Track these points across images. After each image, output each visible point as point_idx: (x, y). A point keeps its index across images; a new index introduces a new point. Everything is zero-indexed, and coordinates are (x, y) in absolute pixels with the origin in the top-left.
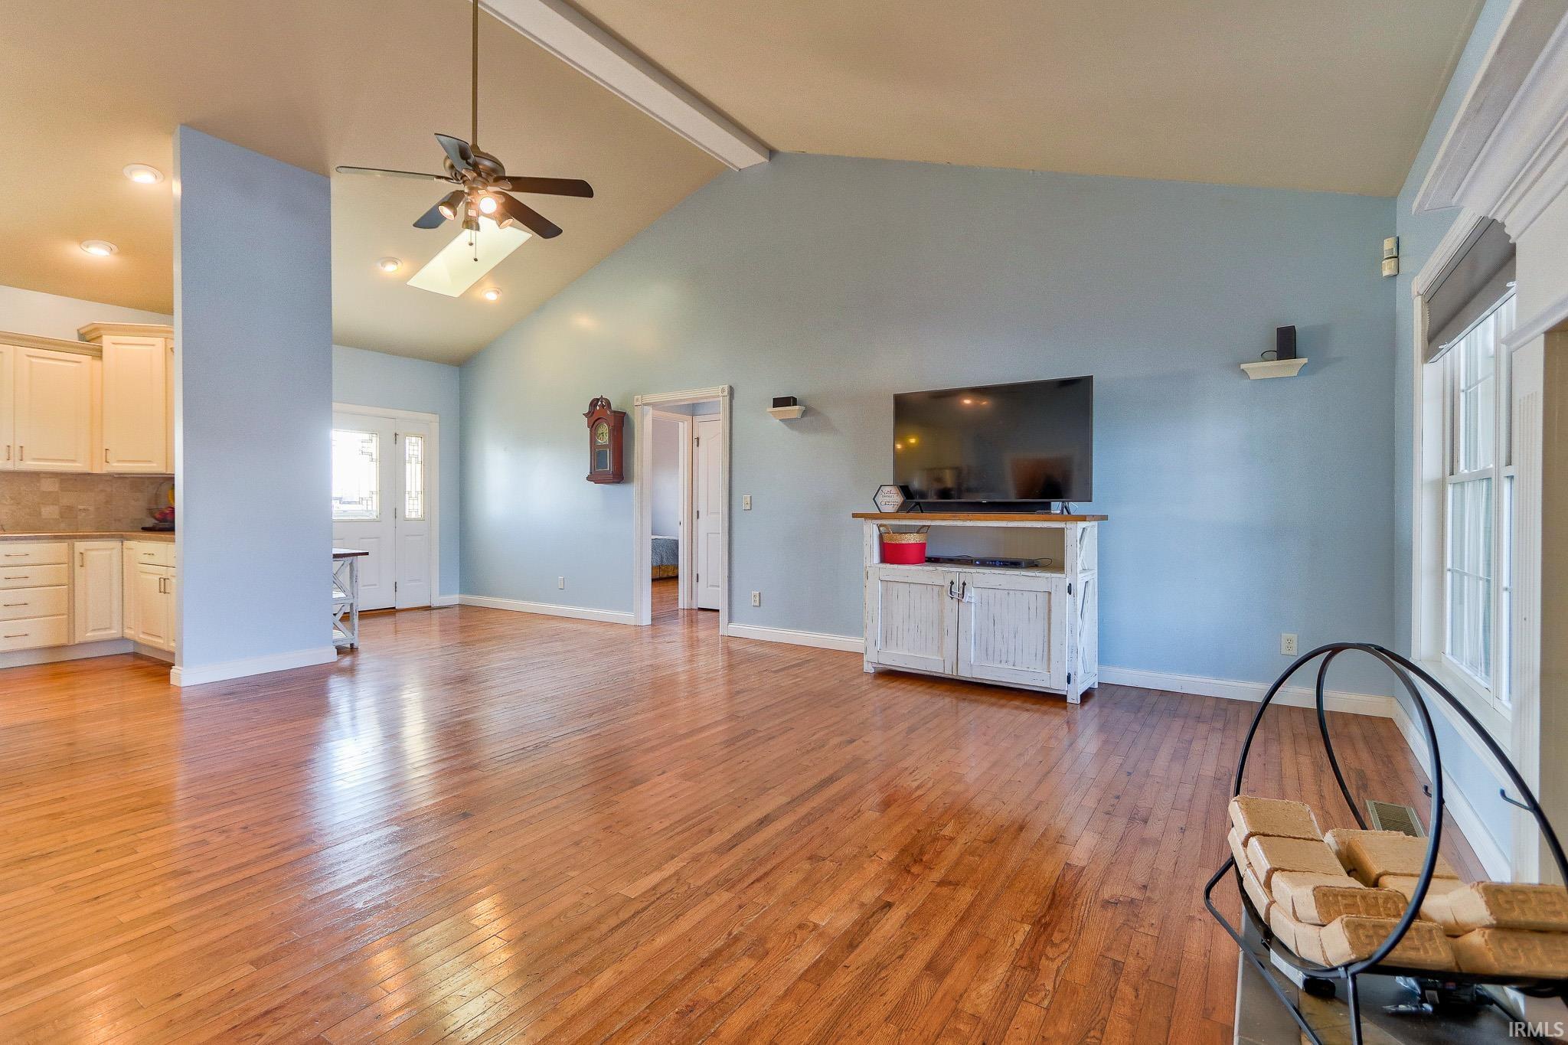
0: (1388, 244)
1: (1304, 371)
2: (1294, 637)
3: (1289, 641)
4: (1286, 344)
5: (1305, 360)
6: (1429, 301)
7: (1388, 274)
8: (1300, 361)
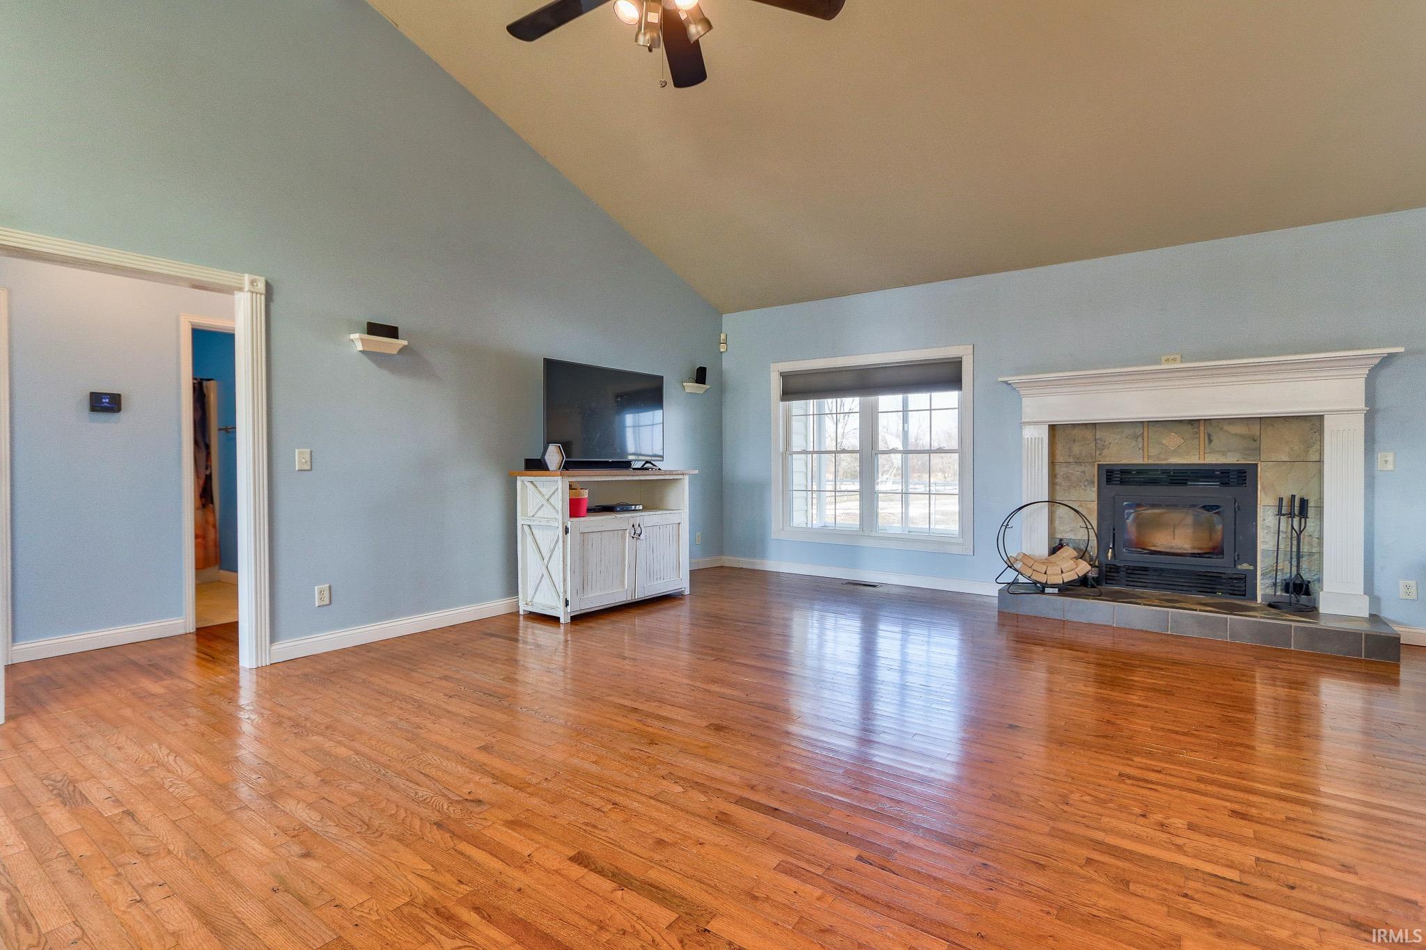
0: (723, 337)
1: (712, 391)
2: (699, 534)
3: (698, 537)
4: (701, 376)
5: (713, 387)
6: (785, 376)
7: (722, 350)
8: (706, 387)
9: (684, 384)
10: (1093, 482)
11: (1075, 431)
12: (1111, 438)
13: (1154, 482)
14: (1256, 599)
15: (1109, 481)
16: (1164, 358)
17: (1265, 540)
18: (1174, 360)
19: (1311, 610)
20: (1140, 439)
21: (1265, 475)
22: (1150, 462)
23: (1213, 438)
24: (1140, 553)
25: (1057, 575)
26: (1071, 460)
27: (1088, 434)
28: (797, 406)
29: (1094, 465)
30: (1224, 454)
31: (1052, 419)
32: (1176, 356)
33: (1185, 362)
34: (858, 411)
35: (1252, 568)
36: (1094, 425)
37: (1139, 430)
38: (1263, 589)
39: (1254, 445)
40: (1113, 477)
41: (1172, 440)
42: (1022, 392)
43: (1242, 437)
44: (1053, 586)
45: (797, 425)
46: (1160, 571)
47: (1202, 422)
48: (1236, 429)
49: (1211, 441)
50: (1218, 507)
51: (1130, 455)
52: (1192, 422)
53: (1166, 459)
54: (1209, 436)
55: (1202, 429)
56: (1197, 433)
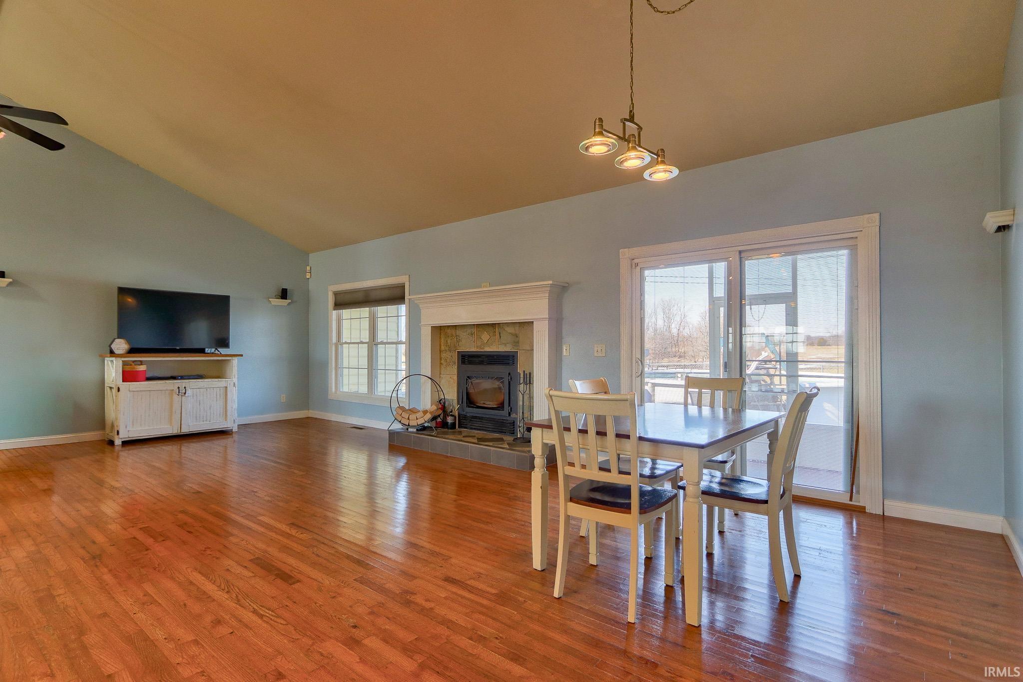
0: (308, 268)
1: (289, 304)
2: (284, 395)
3: (283, 397)
4: (284, 294)
5: (290, 301)
6: (336, 294)
7: (308, 277)
8: (288, 301)
9: (270, 299)
10: (455, 363)
11: (449, 331)
12: (462, 334)
14: (516, 435)
15: (463, 362)
16: (482, 284)
18: (487, 285)
20: (473, 335)
21: (520, 358)
23: (502, 335)
24: (473, 407)
25: (414, 420)
26: (446, 349)
27: (453, 331)
28: (346, 313)
29: (456, 352)
30: (505, 345)
31: (433, 323)
32: (487, 283)
33: (492, 286)
35: (516, 415)
36: (456, 327)
37: (474, 330)
39: (516, 340)
40: (466, 359)
41: (486, 336)
42: (420, 306)
43: (513, 334)
44: (413, 427)
45: (346, 324)
46: (481, 419)
47: (497, 325)
48: (510, 330)
49: (500, 337)
50: (502, 378)
51: (470, 346)
52: (493, 325)
53: (484, 348)
54: (500, 333)
55: (497, 329)
56: (495, 332)
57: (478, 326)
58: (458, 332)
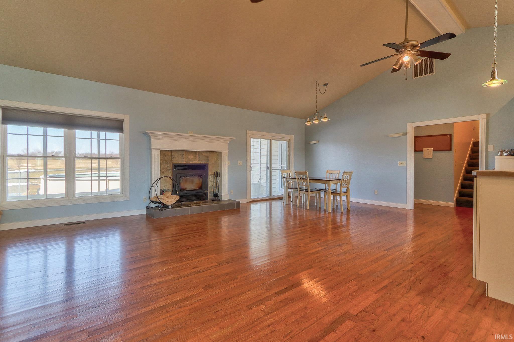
6: (5, 109)
10: (171, 170)
11: (166, 152)
12: (176, 155)
13: (185, 169)
14: (208, 200)
15: (175, 169)
16: (189, 132)
17: (210, 184)
18: (191, 133)
19: (219, 200)
20: (183, 156)
21: (209, 167)
22: (186, 163)
23: (200, 156)
24: (184, 191)
26: (164, 162)
27: (169, 154)
29: (171, 164)
30: (202, 161)
31: (161, 148)
32: (192, 132)
34: (63, 136)
35: (207, 191)
36: (171, 151)
37: (183, 153)
38: (210, 196)
39: (207, 159)
40: (178, 168)
41: (191, 157)
42: (151, 137)
43: (206, 156)
46: (188, 196)
47: (197, 152)
48: (204, 154)
49: (199, 157)
50: (201, 176)
51: (181, 161)
52: (196, 152)
53: (190, 162)
54: (199, 156)
55: (197, 153)
56: (197, 155)
57: (186, 151)
58: (173, 154)
